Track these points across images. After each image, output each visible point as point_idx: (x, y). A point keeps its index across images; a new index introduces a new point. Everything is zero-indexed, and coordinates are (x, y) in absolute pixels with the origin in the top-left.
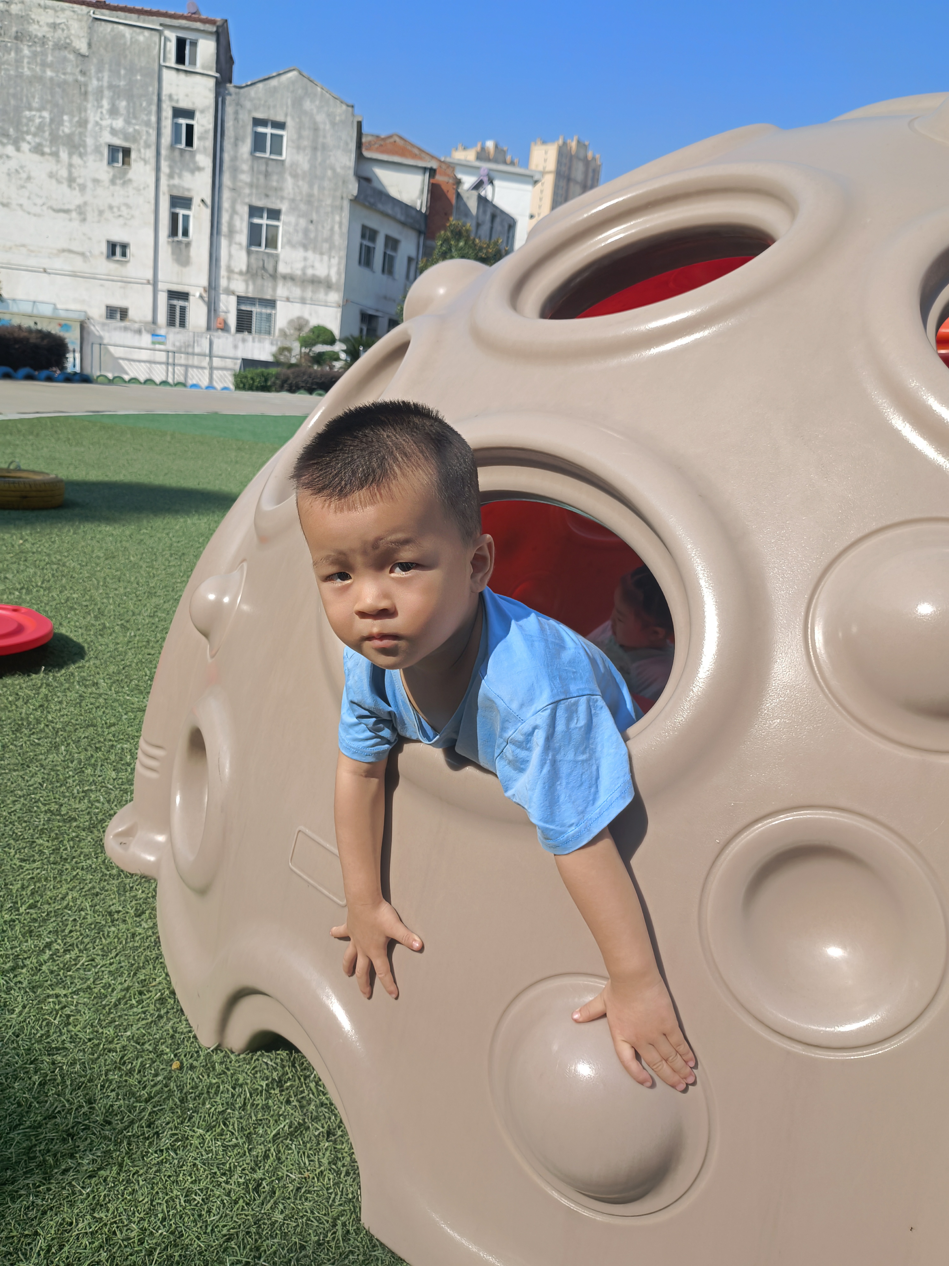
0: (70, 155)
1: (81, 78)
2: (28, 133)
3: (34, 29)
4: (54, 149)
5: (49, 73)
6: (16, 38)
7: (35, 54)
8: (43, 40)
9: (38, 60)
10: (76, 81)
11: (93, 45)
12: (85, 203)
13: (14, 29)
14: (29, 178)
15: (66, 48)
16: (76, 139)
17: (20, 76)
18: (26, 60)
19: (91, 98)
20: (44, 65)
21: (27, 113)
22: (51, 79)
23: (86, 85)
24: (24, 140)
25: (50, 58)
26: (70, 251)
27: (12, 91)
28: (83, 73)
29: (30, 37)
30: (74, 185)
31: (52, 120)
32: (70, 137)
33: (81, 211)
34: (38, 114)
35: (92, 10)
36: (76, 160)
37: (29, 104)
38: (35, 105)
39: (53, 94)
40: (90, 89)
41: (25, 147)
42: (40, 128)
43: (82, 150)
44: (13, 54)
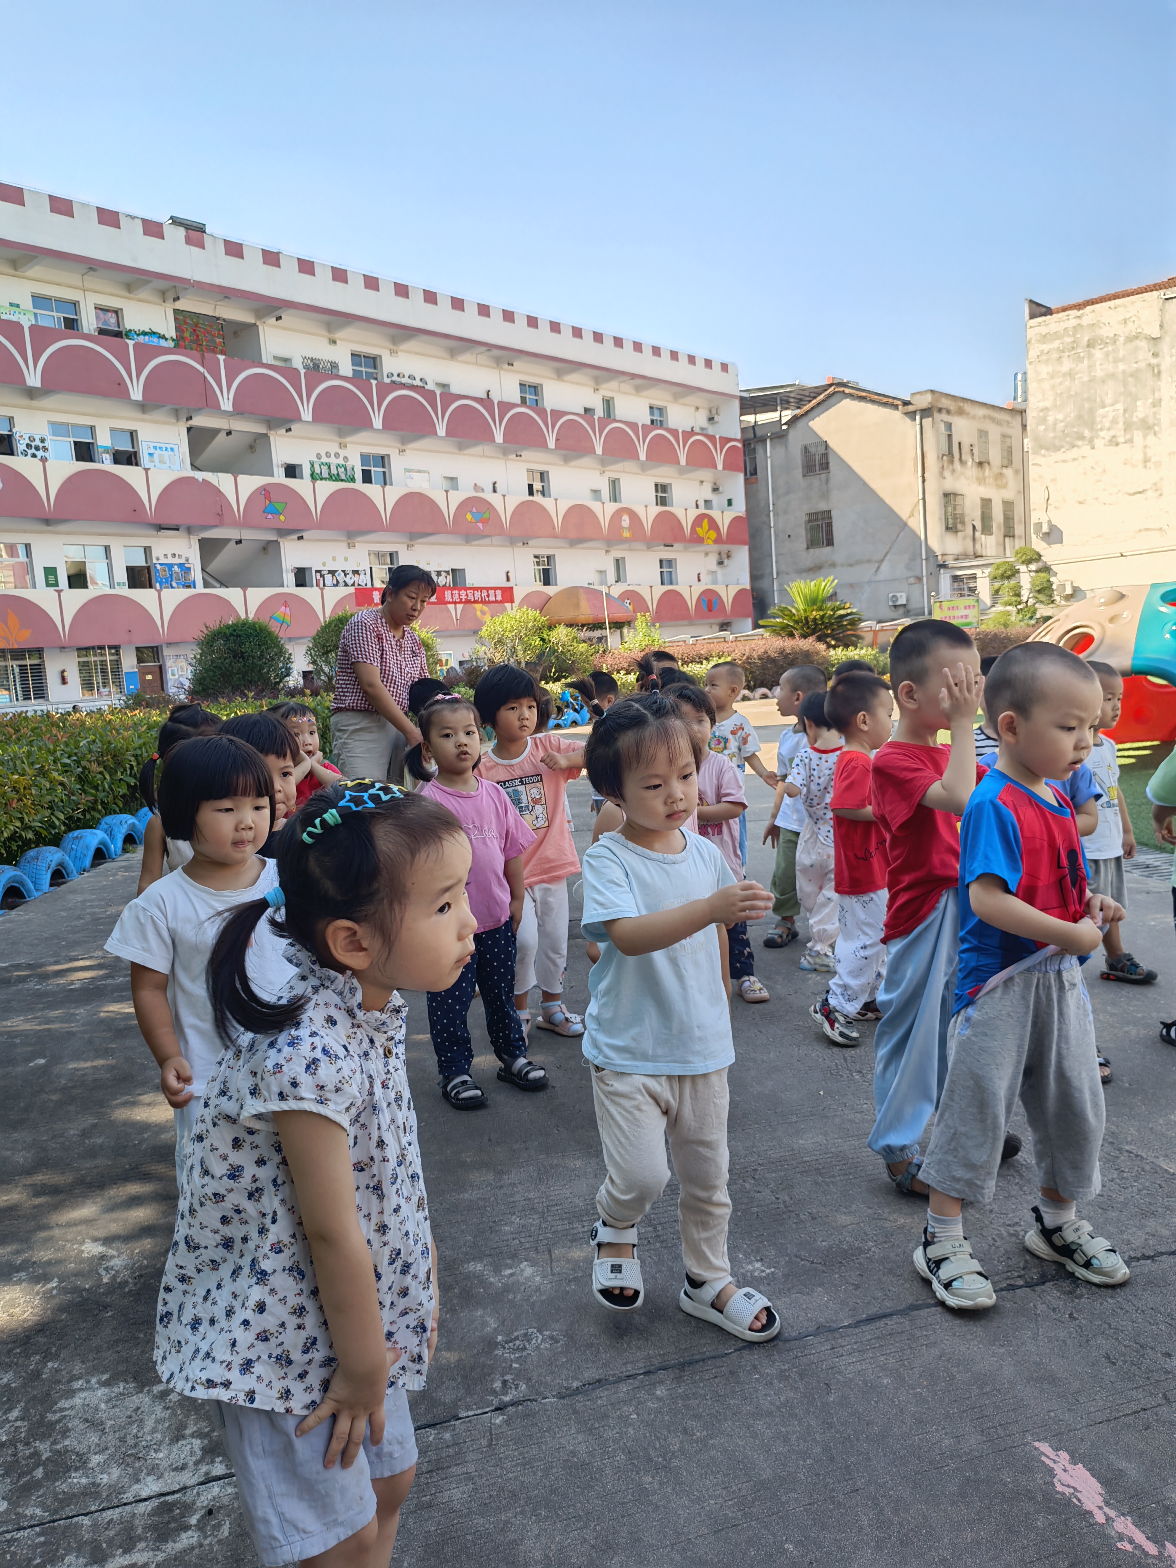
0: (1145, 436)
1: (1154, 361)
2: (1101, 430)
3: (1106, 332)
4: (1128, 436)
5: (1121, 367)
6: (1088, 346)
7: (1107, 355)
8: (1115, 339)
9: (1111, 358)
10: (1149, 365)
11: (1165, 325)
12: (1161, 479)
13: (1086, 339)
14: (1104, 471)
15: (1137, 338)
16: (1151, 421)
17: (1092, 380)
18: (1098, 363)
19: (1164, 376)
20: (1116, 361)
21: (1101, 411)
22: (1124, 372)
23: (1158, 365)
24: (1098, 437)
25: (1121, 353)
26: (1147, 529)
27: (1086, 396)
28: (1155, 355)
29: (1102, 340)
30: (1149, 464)
31: (1125, 411)
32: (1144, 421)
33: (1156, 487)
34: (1112, 408)
35: (1162, 292)
36: (1151, 439)
37: (1102, 402)
38: (1108, 400)
39: (1125, 385)
40: (1163, 368)
41: (1098, 443)
42: (1114, 421)
43: (1156, 428)
44: (1086, 361)
